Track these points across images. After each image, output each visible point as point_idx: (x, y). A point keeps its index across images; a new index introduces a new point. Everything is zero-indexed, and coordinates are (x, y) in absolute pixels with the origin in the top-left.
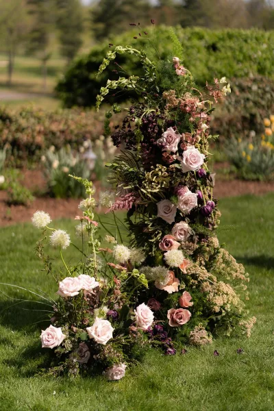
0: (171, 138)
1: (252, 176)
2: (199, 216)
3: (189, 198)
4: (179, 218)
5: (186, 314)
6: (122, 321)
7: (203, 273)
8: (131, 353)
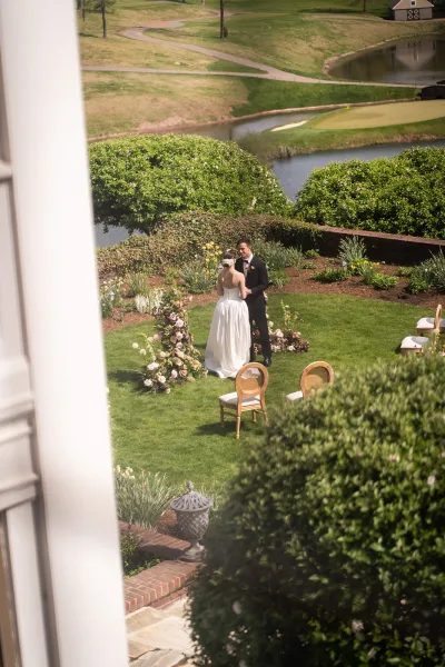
0: (173, 316)
1: (199, 291)
2: (184, 340)
3: (180, 335)
4: (177, 341)
5: (186, 372)
6: (168, 375)
7: (189, 358)
8: (172, 385)
